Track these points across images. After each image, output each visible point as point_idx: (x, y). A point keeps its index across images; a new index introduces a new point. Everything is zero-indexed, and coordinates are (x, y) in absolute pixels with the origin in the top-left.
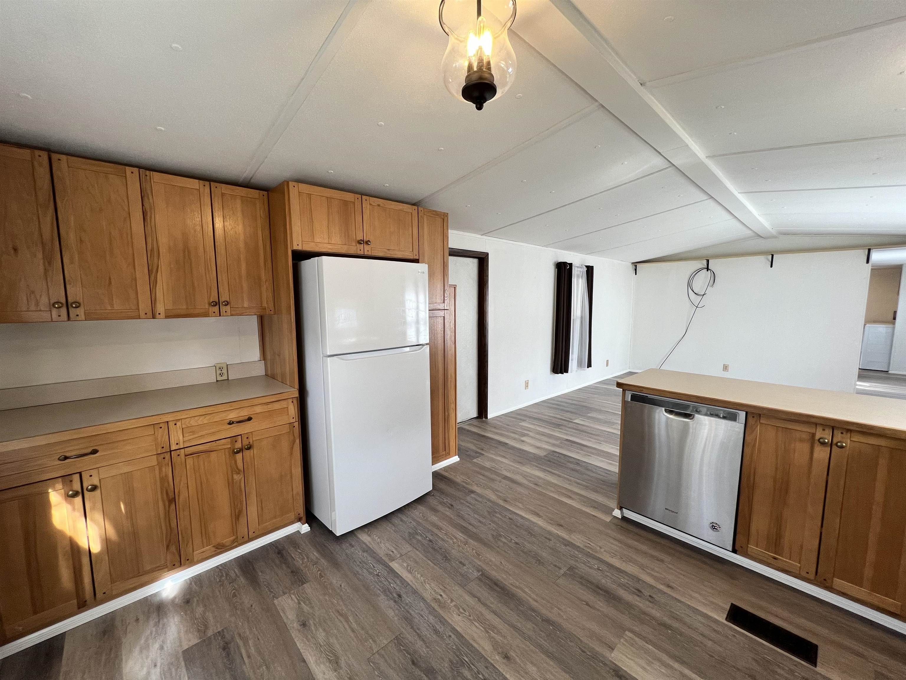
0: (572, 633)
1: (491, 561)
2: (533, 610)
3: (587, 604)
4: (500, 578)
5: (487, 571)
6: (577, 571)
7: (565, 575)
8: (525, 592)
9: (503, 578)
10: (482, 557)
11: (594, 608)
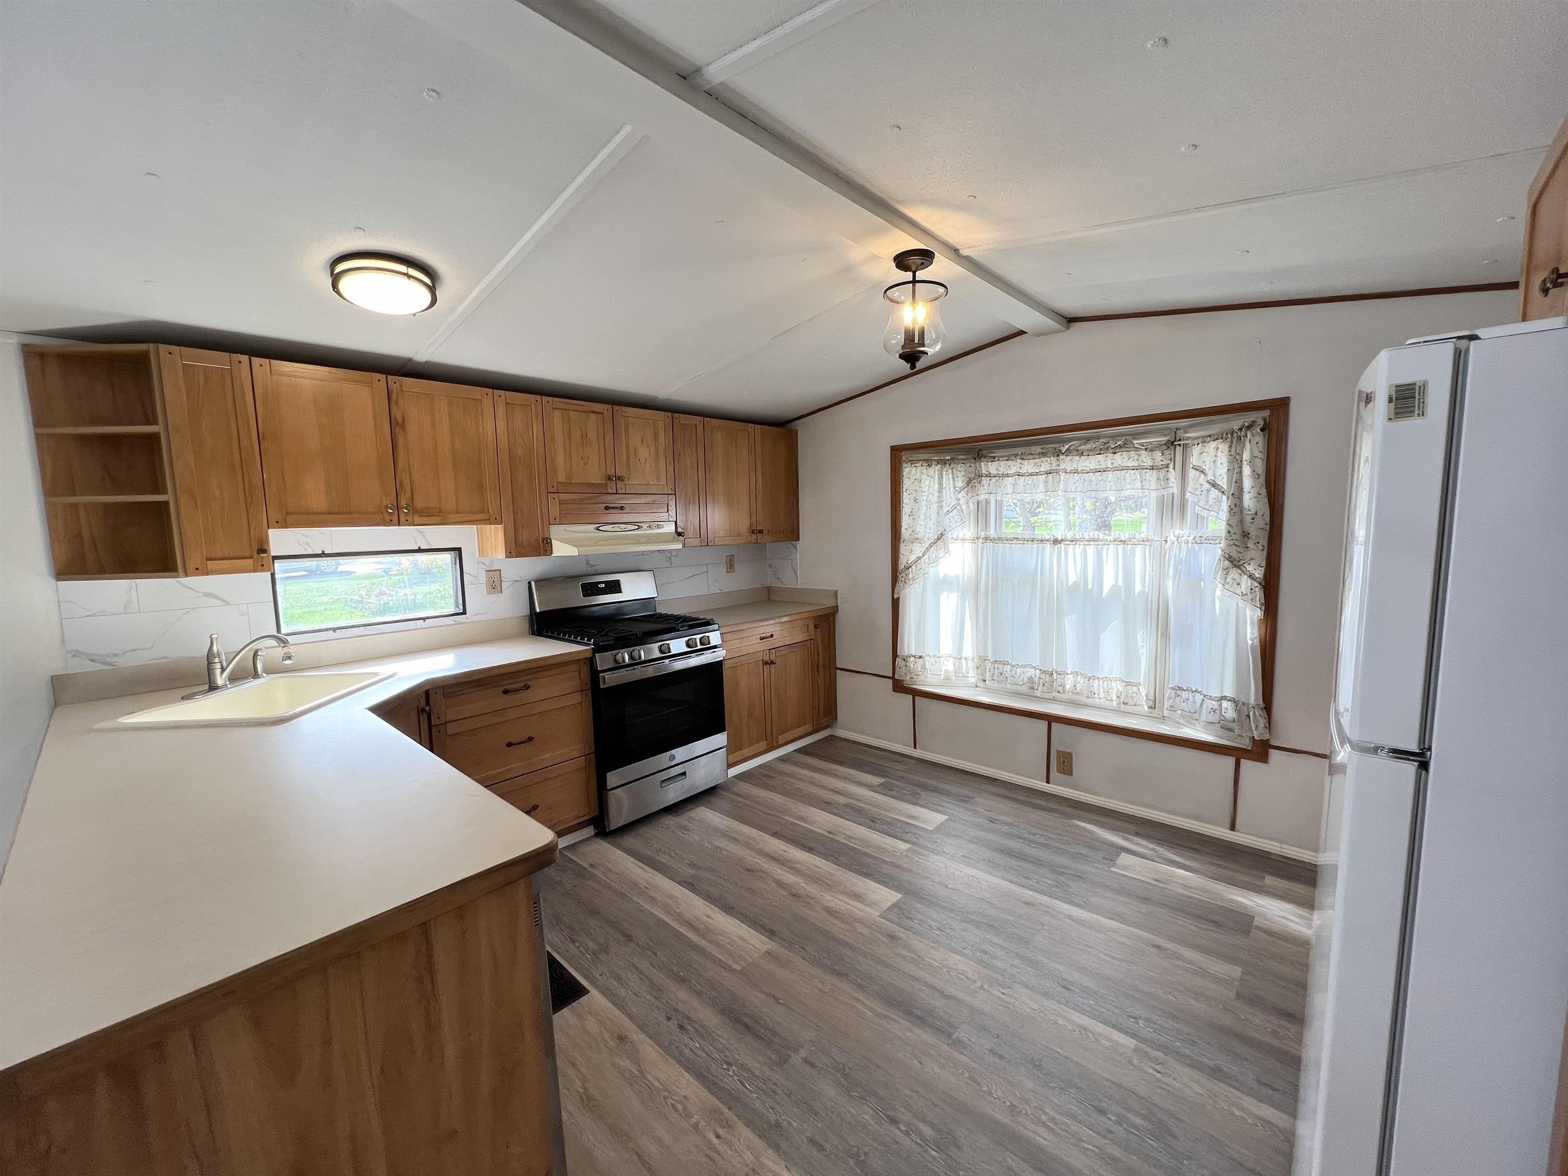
0: (810, 964)
1: (942, 1067)
2: (860, 987)
3: (776, 1000)
4: (918, 1031)
5: (943, 1042)
6: (773, 1057)
7: (797, 1048)
8: (872, 1010)
9: (912, 1031)
10: (962, 1074)
11: (768, 995)
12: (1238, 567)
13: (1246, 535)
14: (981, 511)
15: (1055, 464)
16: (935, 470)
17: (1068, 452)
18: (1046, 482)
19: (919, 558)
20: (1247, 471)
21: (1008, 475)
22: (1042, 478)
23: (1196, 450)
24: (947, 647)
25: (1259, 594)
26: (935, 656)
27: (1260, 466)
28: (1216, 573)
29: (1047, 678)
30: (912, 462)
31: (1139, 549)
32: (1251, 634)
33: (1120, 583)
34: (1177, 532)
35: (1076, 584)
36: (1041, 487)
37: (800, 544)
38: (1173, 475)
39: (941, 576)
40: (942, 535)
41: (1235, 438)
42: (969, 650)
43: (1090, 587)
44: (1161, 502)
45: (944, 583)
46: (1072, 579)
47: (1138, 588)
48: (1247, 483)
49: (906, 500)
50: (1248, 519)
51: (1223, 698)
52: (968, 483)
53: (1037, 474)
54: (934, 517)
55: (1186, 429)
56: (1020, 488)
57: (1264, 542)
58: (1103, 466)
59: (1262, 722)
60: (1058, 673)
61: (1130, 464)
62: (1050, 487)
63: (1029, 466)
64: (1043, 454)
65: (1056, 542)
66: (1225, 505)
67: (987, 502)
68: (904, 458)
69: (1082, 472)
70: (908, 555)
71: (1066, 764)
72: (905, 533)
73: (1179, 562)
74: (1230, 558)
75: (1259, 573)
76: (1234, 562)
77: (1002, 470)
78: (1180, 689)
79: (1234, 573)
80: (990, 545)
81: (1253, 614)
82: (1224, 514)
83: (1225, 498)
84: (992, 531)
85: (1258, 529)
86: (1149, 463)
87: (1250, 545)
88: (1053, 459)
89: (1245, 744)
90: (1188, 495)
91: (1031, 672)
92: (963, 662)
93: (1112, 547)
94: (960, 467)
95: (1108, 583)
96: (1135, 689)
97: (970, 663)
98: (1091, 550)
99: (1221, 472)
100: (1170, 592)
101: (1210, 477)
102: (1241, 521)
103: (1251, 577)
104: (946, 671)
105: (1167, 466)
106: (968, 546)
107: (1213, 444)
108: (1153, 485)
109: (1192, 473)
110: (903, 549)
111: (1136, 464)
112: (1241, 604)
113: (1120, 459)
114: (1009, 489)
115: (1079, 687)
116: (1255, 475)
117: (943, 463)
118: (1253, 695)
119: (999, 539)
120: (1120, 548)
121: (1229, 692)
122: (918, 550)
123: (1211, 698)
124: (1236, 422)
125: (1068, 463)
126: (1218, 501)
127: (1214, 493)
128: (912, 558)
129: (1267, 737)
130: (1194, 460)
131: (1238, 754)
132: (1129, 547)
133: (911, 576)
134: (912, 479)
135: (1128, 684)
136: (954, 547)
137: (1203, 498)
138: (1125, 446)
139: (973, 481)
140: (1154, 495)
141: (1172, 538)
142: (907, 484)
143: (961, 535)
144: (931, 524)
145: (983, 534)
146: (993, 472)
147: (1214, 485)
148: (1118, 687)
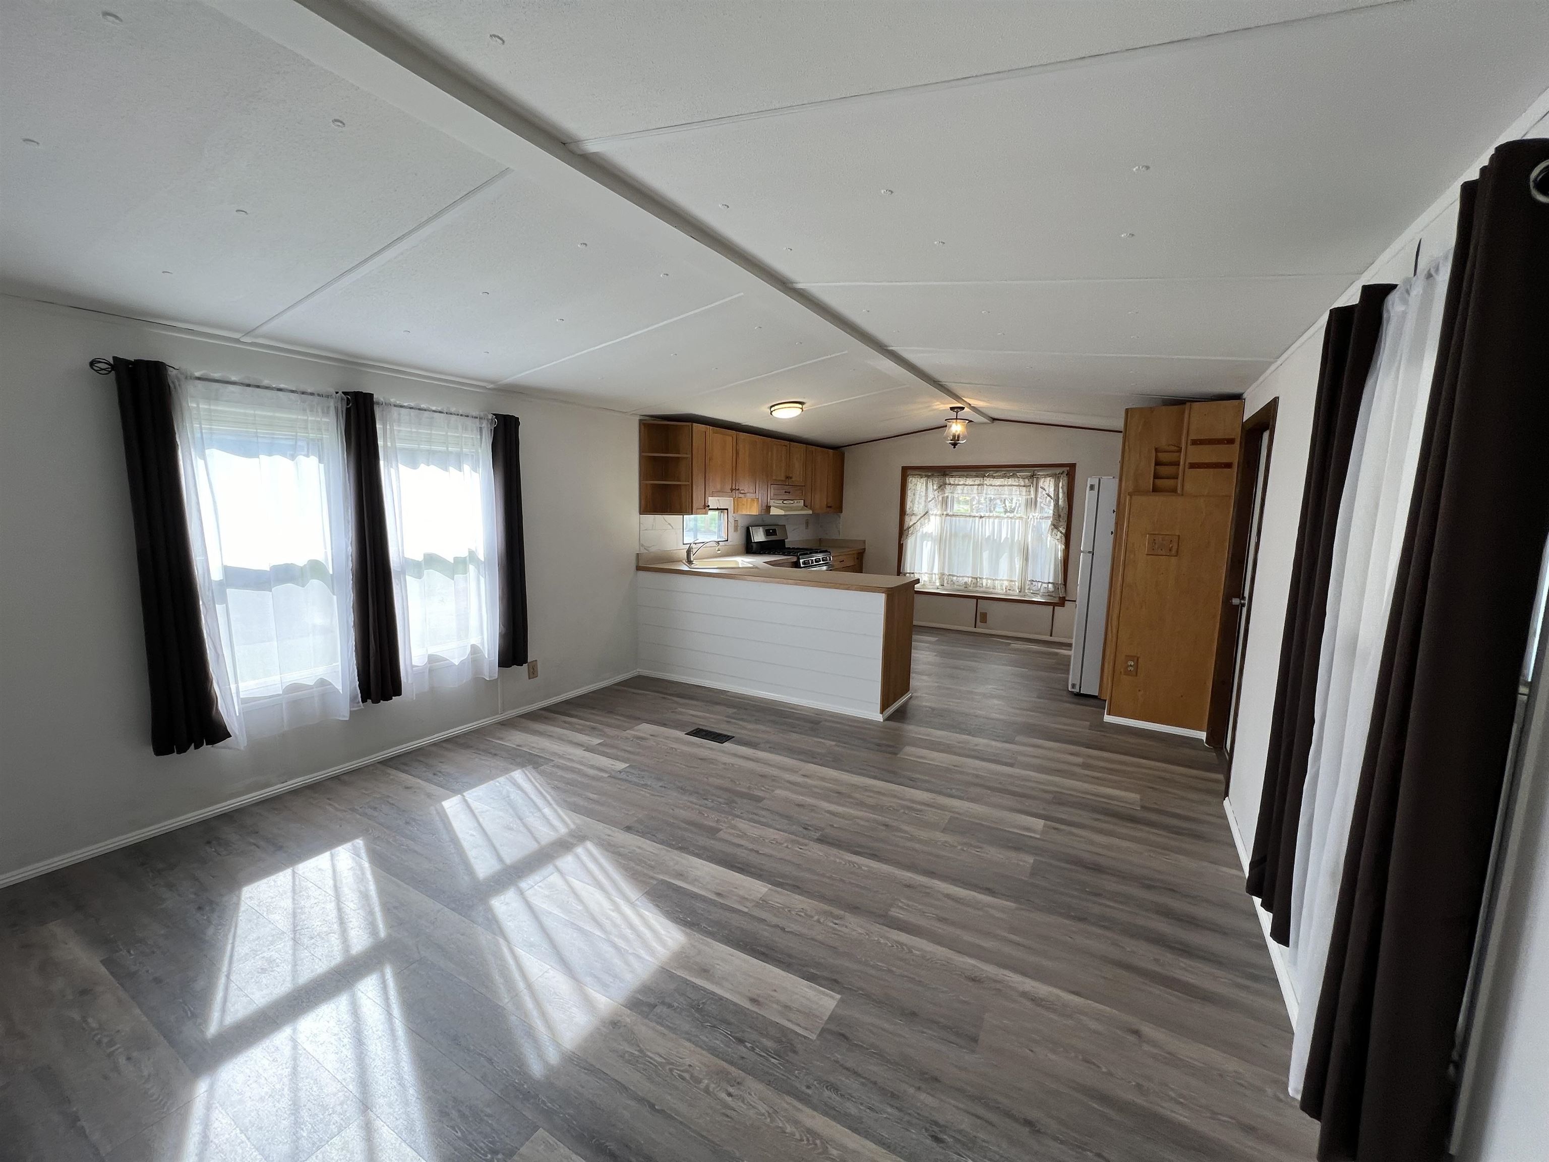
12: (1056, 528)
13: (1059, 516)
14: (945, 501)
15: (982, 481)
16: (923, 480)
17: (988, 476)
18: (977, 489)
19: (915, 523)
20: (1061, 490)
21: (959, 485)
22: (976, 487)
23: (1042, 480)
24: (925, 569)
25: (1063, 538)
26: (919, 573)
27: (1065, 489)
28: (1049, 530)
29: (974, 581)
30: (913, 475)
31: (1017, 521)
32: (1060, 555)
33: (1009, 536)
34: (1033, 514)
35: (989, 537)
36: (975, 491)
37: (842, 515)
38: (1032, 490)
39: (924, 533)
40: (927, 512)
41: (1057, 477)
42: (936, 571)
43: (995, 538)
44: (1027, 500)
45: (925, 536)
46: (987, 534)
47: (1016, 538)
48: (1061, 495)
49: (909, 494)
50: (1060, 510)
51: (1049, 583)
52: (939, 487)
53: (973, 485)
54: (923, 503)
55: (1038, 471)
56: (965, 491)
57: (1066, 519)
58: (1003, 484)
59: (1063, 590)
60: (980, 578)
61: (1014, 484)
62: (980, 491)
63: (969, 481)
64: (977, 476)
65: (981, 517)
66: (1052, 504)
67: (947, 497)
68: (908, 473)
69: (994, 486)
70: (909, 521)
71: (984, 618)
72: (908, 511)
73: (1034, 526)
74: (1054, 525)
75: (1064, 531)
76: (1055, 526)
77: (956, 483)
78: (1033, 581)
79: (1055, 531)
80: (948, 518)
81: (1061, 547)
82: (1052, 507)
83: (1052, 501)
84: (949, 511)
85: (1064, 514)
86: (1023, 484)
87: (1061, 520)
88: (982, 479)
89: (1056, 600)
90: (1038, 499)
91: (966, 579)
92: (934, 575)
93: (1006, 520)
94: (936, 479)
95: (1004, 536)
96: (1013, 583)
97: (937, 576)
98: (997, 521)
99: (1051, 491)
100: (1030, 540)
101: (1047, 492)
102: (1058, 510)
103: (1061, 532)
104: (924, 581)
105: (1030, 486)
106: (938, 518)
107: (1049, 479)
108: (1024, 493)
109: (1040, 490)
110: (907, 518)
111: (1017, 484)
112: (1057, 543)
113: (1011, 481)
114: (960, 491)
115: (988, 585)
116: (1064, 493)
117: (928, 477)
118: (1060, 580)
119: (953, 515)
120: (1009, 520)
121: (1051, 581)
122: (914, 519)
123: (1045, 583)
124: (1058, 470)
125: (988, 481)
126: (1050, 502)
127: (1049, 498)
128: (911, 523)
129: (1064, 596)
130: (1041, 484)
131: (1054, 605)
132: (1013, 520)
133: (910, 532)
134: (913, 484)
135: (1011, 581)
136: (932, 518)
137: (1044, 501)
138: (1014, 476)
139: (942, 487)
140: (1024, 497)
141: (1031, 517)
142: (910, 486)
143: (935, 513)
144: (921, 507)
145: (945, 513)
146: (952, 483)
147: (1049, 495)
148: (1006, 583)
